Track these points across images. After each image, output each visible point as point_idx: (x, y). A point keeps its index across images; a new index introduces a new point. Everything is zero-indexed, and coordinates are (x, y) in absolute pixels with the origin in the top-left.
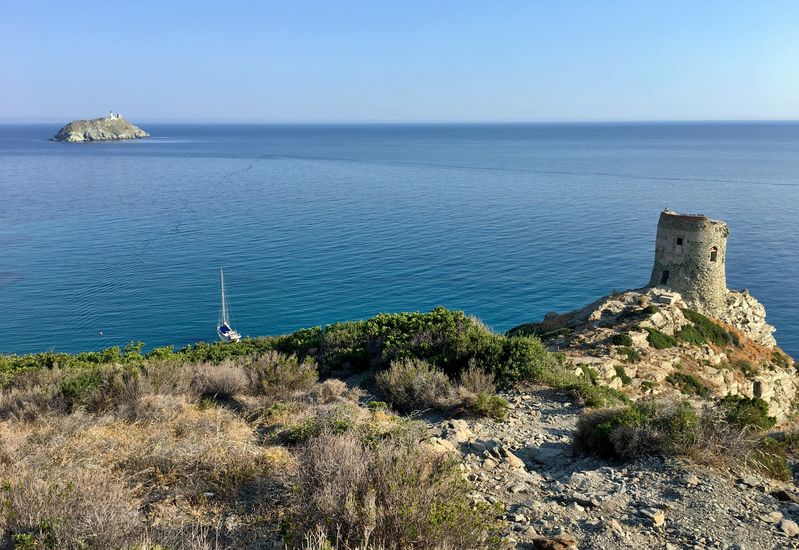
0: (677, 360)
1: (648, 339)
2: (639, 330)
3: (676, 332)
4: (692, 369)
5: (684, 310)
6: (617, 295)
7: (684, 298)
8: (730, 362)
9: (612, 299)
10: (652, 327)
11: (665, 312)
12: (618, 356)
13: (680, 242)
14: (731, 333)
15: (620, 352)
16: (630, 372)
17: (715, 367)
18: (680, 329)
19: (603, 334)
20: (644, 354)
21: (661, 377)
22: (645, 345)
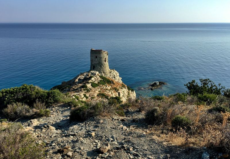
0: (99, 90)
1: (91, 85)
2: (88, 83)
3: (98, 82)
4: (103, 91)
5: (99, 76)
6: (82, 74)
7: (99, 73)
8: (112, 88)
9: (81, 75)
10: (92, 82)
11: (95, 77)
12: (84, 91)
13: (96, 57)
14: (112, 81)
15: (84, 90)
16: (87, 95)
17: (109, 90)
18: (99, 81)
19: (79, 85)
20: (91, 90)
21: (96, 95)
22: (91, 87)
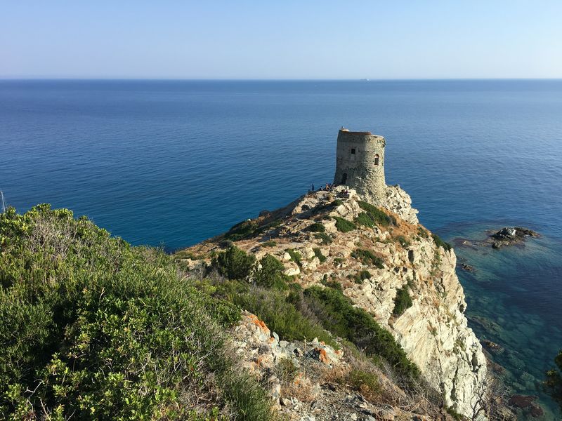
0: (357, 239)
1: (336, 225)
2: (328, 218)
3: (355, 218)
4: (368, 245)
5: (358, 201)
7: (358, 193)
8: (392, 238)
9: (309, 197)
10: (338, 216)
11: (346, 204)
12: (316, 241)
13: (353, 151)
14: (391, 216)
15: (317, 237)
16: (325, 252)
17: (384, 242)
18: (357, 216)
19: (303, 224)
20: (334, 237)
21: (347, 253)
22: (334, 230)
